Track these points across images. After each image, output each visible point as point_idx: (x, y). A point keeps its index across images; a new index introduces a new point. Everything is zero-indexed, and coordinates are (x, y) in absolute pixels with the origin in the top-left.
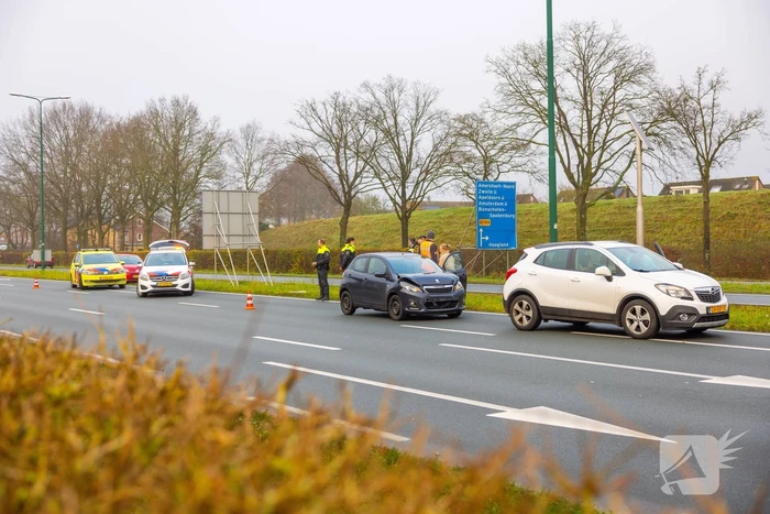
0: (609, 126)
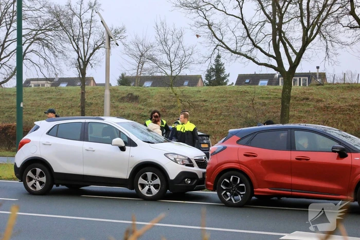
0: (8, 30)
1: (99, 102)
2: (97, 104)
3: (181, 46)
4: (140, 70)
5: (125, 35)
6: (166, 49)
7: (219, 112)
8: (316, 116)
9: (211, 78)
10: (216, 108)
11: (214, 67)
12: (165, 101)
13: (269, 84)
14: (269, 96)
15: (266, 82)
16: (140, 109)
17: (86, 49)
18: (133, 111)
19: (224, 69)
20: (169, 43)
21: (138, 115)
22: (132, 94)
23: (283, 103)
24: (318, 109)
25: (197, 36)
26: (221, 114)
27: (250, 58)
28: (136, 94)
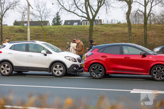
1: (6, 33)
2: (5, 34)
3: (45, 8)
4: (23, 19)
5: (20, 3)
6: (39, 10)
7: (60, 37)
8: (101, 38)
9: (55, 22)
10: (58, 35)
11: (56, 17)
12: (36, 32)
13: (78, 24)
14: (81, 30)
15: (77, 23)
16: (25, 36)
17: (2, 10)
18: (22, 37)
19: (60, 18)
20: (40, 7)
21: (24, 38)
22: (21, 29)
23: (90, 32)
24: (102, 35)
25: (53, 4)
26: (61, 37)
27: (75, 14)
28: (22, 29)
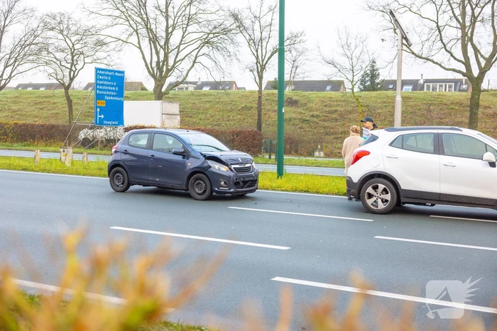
0: (184, 33)
3: (365, 50)
4: (293, 75)
5: (303, 38)
6: (348, 53)
7: (383, 118)
8: (485, 122)
9: (365, 83)
10: (379, 113)
11: (368, 72)
12: (326, 106)
13: (413, 89)
14: (434, 102)
15: (411, 87)
16: (301, 113)
17: (264, 54)
19: (378, 75)
20: (353, 47)
21: (299, 119)
22: (291, 98)
23: (471, 111)
24: (487, 115)
25: (383, 40)
26: (385, 119)
27: (436, 63)
28: (294, 98)
